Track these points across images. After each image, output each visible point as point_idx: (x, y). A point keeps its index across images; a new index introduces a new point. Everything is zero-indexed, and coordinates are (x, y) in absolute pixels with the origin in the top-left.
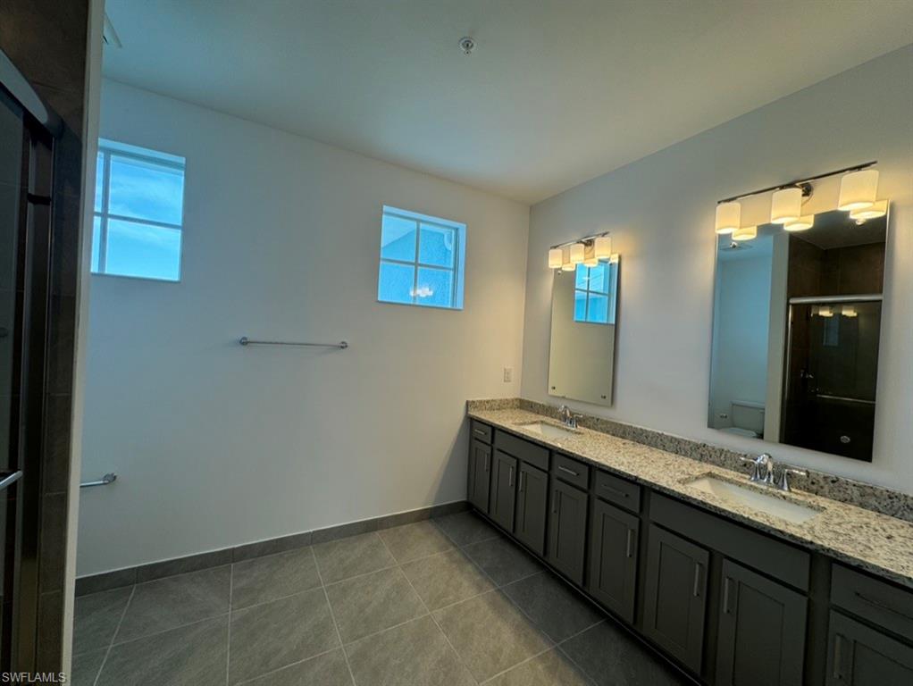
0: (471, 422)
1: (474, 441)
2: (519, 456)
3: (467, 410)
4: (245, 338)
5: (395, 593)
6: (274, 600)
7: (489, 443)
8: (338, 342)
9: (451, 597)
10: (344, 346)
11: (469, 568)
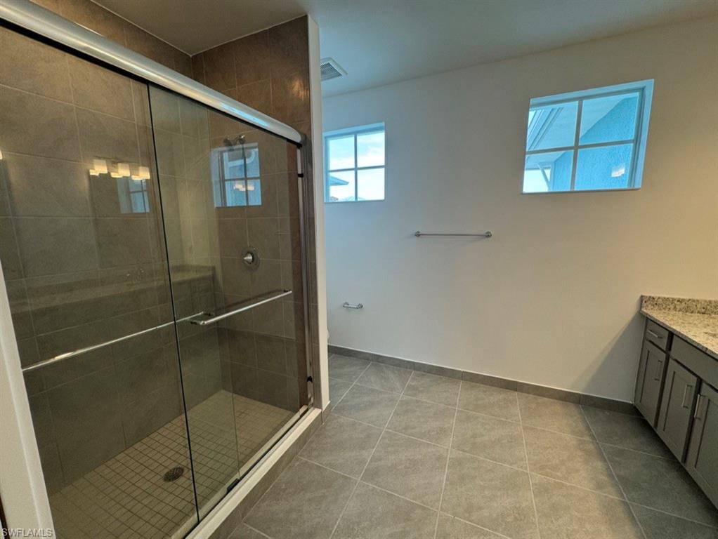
0: (645, 322)
1: (647, 342)
2: (701, 376)
3: (641, 307)
4: (418, 232)
5: (506, 441)
6: (425, 400)
7: (664, 348)
8: (484, 232)
9: (559, 474)
10: (488, 235)
11: (599, 465)
